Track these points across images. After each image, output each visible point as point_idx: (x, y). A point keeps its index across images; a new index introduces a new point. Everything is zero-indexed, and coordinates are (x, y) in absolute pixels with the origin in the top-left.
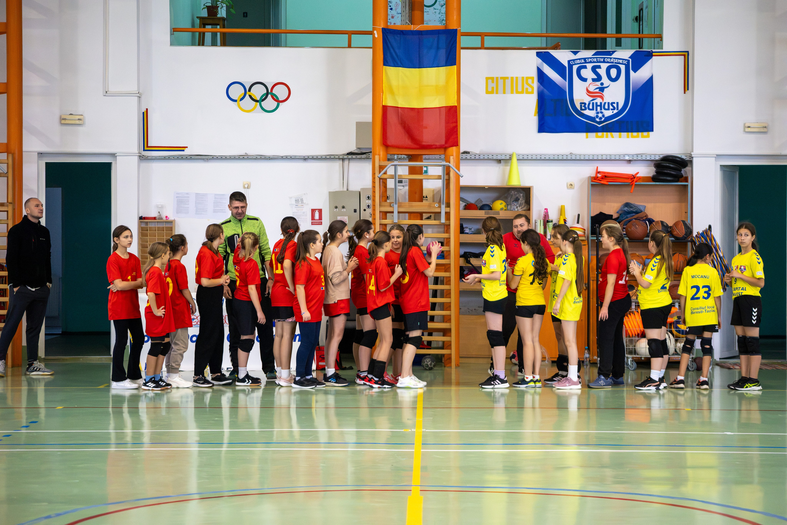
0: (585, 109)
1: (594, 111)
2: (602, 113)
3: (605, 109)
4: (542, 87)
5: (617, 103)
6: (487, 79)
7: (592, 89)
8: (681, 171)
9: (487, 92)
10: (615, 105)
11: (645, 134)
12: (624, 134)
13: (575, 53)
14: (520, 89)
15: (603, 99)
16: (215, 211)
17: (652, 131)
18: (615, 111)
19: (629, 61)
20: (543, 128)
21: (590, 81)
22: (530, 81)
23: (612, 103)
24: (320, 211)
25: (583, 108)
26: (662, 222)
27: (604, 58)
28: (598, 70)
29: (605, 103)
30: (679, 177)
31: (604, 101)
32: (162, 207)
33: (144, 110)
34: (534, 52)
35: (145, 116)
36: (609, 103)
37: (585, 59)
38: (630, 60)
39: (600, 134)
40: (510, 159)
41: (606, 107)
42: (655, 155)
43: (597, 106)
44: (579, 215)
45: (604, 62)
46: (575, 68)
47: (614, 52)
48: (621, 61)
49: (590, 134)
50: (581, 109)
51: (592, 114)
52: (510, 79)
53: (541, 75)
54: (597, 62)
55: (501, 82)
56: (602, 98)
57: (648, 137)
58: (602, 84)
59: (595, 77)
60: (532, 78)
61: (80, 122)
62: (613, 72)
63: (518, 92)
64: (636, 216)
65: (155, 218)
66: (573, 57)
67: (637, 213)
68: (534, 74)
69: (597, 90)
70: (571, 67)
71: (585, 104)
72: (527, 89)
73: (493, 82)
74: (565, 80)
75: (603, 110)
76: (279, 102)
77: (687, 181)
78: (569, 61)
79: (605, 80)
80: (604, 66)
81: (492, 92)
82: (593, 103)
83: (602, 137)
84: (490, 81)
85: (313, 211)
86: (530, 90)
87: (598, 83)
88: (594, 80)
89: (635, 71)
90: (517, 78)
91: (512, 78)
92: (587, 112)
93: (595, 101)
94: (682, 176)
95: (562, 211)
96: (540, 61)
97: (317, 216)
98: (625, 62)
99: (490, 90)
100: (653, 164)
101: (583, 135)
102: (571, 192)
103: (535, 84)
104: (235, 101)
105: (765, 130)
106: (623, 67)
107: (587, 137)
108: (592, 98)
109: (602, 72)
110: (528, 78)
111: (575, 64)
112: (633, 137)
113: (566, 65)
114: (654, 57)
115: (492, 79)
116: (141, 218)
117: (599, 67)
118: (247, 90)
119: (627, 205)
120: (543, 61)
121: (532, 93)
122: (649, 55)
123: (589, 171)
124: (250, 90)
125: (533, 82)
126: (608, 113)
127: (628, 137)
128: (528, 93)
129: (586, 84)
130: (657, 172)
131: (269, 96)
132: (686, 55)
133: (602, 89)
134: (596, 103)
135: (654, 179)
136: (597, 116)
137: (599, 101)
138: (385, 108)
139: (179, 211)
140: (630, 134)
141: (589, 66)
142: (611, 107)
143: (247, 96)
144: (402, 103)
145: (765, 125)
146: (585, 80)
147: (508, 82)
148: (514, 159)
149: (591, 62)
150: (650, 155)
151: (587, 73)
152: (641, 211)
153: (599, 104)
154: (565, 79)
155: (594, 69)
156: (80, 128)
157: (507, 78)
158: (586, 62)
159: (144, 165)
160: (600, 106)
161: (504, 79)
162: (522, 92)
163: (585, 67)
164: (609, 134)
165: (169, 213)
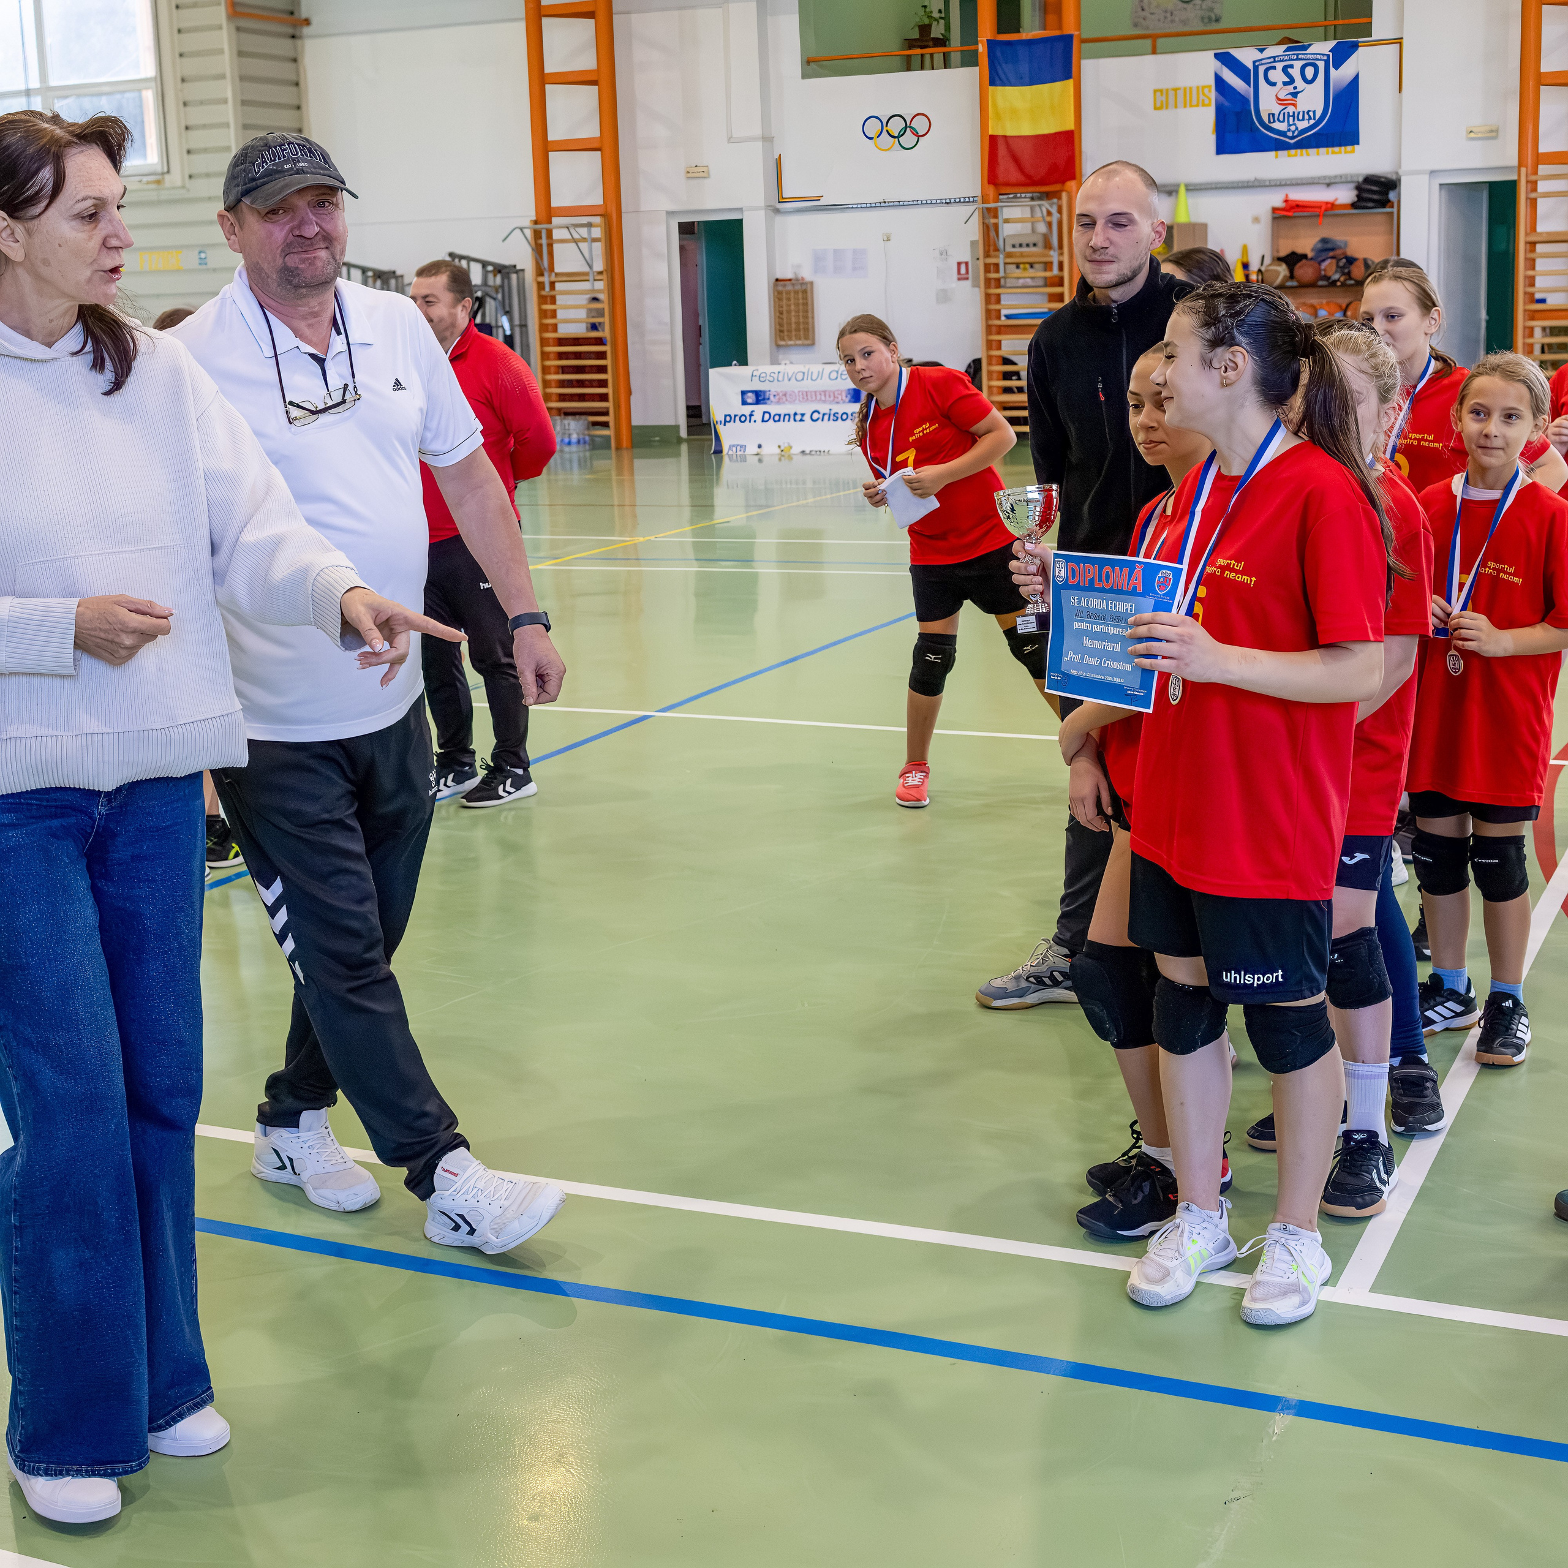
0: (1274, 121)
1: (1286, 123)
2: (1295, 124)
3: (1298, 120)
4: (1221, 98)
5: (1314, 112)
6: (1155, 91)
7: (1281, 96)
8: (1388, 194)
9: (1156, 108)
10: (1311, 114)
11: (1349, 148)
12: (1322, 150)
13: (1262, 51)
14: (1194, 102)
15: (1296, 108)
16: (854, 269)
17: (1358, 144)
18: (1312, 122)
19: (1328, 56)
20: (1221, 149)
21: (1280, 85)
22: (1206, 91)
23: (1308, 112)
24: (967, 264)
25: (1272, 121)
26: (1365, 260)
27: (1297, 55)
28: (1290, 70)
29: (1299, 113)
30: (1385, 203)
31: (1299, 110)
32: (799, 266)
33: (777, 157)
34: (1211, 53)
35: (778, 162)
36: (1304, 112)
37: (1274, 57)
38: (1331, 54)
39: (1293, 152)
40: (1177, 192)
41: (1301, 117)
42: (1358, 175)
43: (1289, 116)
44: (1263, 257)
45: (1297, 59)
46: (1261, 70)
47: (1310, 45)
48: (1319, 57)
49: (1280, 153)
50: (1270, 122)
51: (1281, 126)
52: (1182, 91)
53: (1219, 82)
54: (1290, 60)
55: (1171, 94)
56: (1295, 105)
57: (1353, 151)
58: (1295, 88)
59: (1287, 79)
60: (1210, 86)
61: (702, 175)
62: (1309, 72)
63: (1191, 106)
64: (1331, 254)
65: (790, 280)
66: (1259, 56)
67: (1333, 249)
68: (1212, 82)
69: (1290, 97)
70: (1256, 68)
71: (1273, 115)
72: (1203, 100)
73: (1162, 95)
74: (1250, 86)
75: (1296, 121)
76: (919, 136)
77: (1392, 207)
78: (1254, 62)
79: (1299, 83)
80: (1298, 65)
81: (1160, 108)
82: (1284, 113)
83: (1296, 155)
84: (1158, 94)
85: (959, 264)
86: (1207, 102)
87: (1290, 88)
88: (1285, 84)
89: (1336, 67)
90: (1191, 88)
91: (1185, 89)
92: (1277, 126)
93: (1286, 111)
94: (1389, 201)
95: (1245, 250)
96: (1219, 64)
97: (963, 271)
98: (1325, 58)
99: (1158, 105)
100: (1353, 185)
101: (1273, 153)
102: (1257, 227)
103: (1213, 94)
104: (871, 139)
105: (1494, 134)
106: (1321, 65)
107: (1277, 157)
108: (1284, 107)
109: (1295, 72)
110: (1203, 87)
111: (1262, 64)
112: (1333, 153)
113: (1250, 66)
114: (1360, 48)
115: (1161, 91)
116: (777, 280)
117: (1292, 66)
118: (884, 125)
119: (1324, 241)
120: (1223, 63)
121: (1209, 105)
122: (1355, 46)
123: (1276, 199)
124: (887, 126)
125: (1210, 91)
126: (1304, 125)
127: (1328, 153)
128: (1203, 105)
129: (1274, 89)
130: (1358, 196)
131: (908, 129)
132: (1399, 41)
133: (1295, 95)
134: (1289, 113)
135: (1354, 206)
136: (1289, 130)
137: (1291, 109)
138: (993, 139)
139: (816, 271)
140: (1330, 149)
141: (1279, 66)
142: (1306, 117)
143: (884, 131)
144: (1011, 131)
145: (1494, 128)
146: (1273, 84)
147: (1180, 93)
148: (1182, 190)
149: (1281, 61)
150: (1352, 176)
151: (1277, 75)
152: (1340, 248)
153: (1291, 114)
154: (1249, 84)
155: (1285, 70)
156: (706, 181)
157: (1178, 89)
158: (1275, 61)
159: (779, 219)
160: (1293, 116)
161: (1176, 90)
162: (1197, 105)
163: (1274, 68)
164: (1304, 151)
165: (807, 274)
